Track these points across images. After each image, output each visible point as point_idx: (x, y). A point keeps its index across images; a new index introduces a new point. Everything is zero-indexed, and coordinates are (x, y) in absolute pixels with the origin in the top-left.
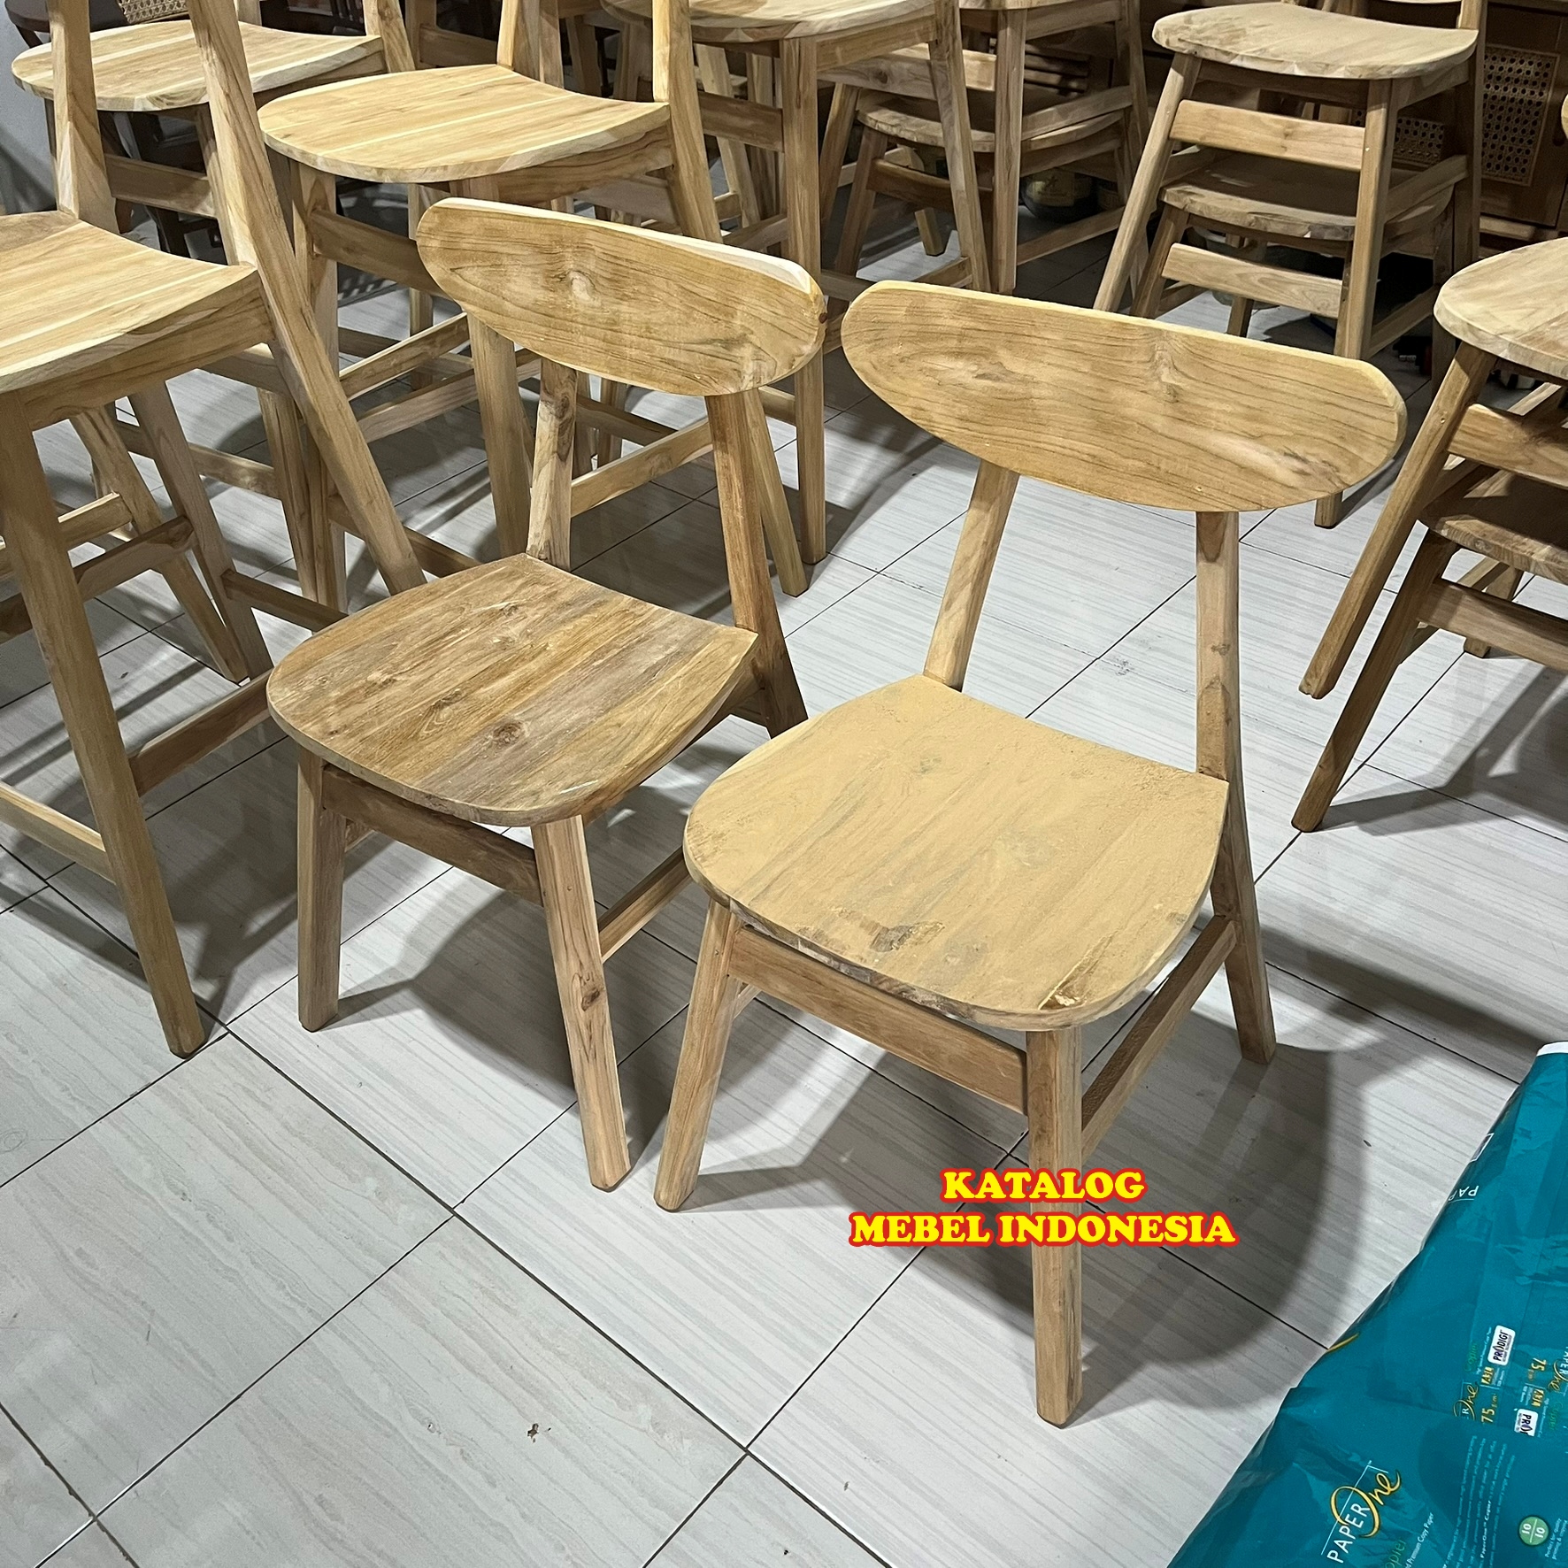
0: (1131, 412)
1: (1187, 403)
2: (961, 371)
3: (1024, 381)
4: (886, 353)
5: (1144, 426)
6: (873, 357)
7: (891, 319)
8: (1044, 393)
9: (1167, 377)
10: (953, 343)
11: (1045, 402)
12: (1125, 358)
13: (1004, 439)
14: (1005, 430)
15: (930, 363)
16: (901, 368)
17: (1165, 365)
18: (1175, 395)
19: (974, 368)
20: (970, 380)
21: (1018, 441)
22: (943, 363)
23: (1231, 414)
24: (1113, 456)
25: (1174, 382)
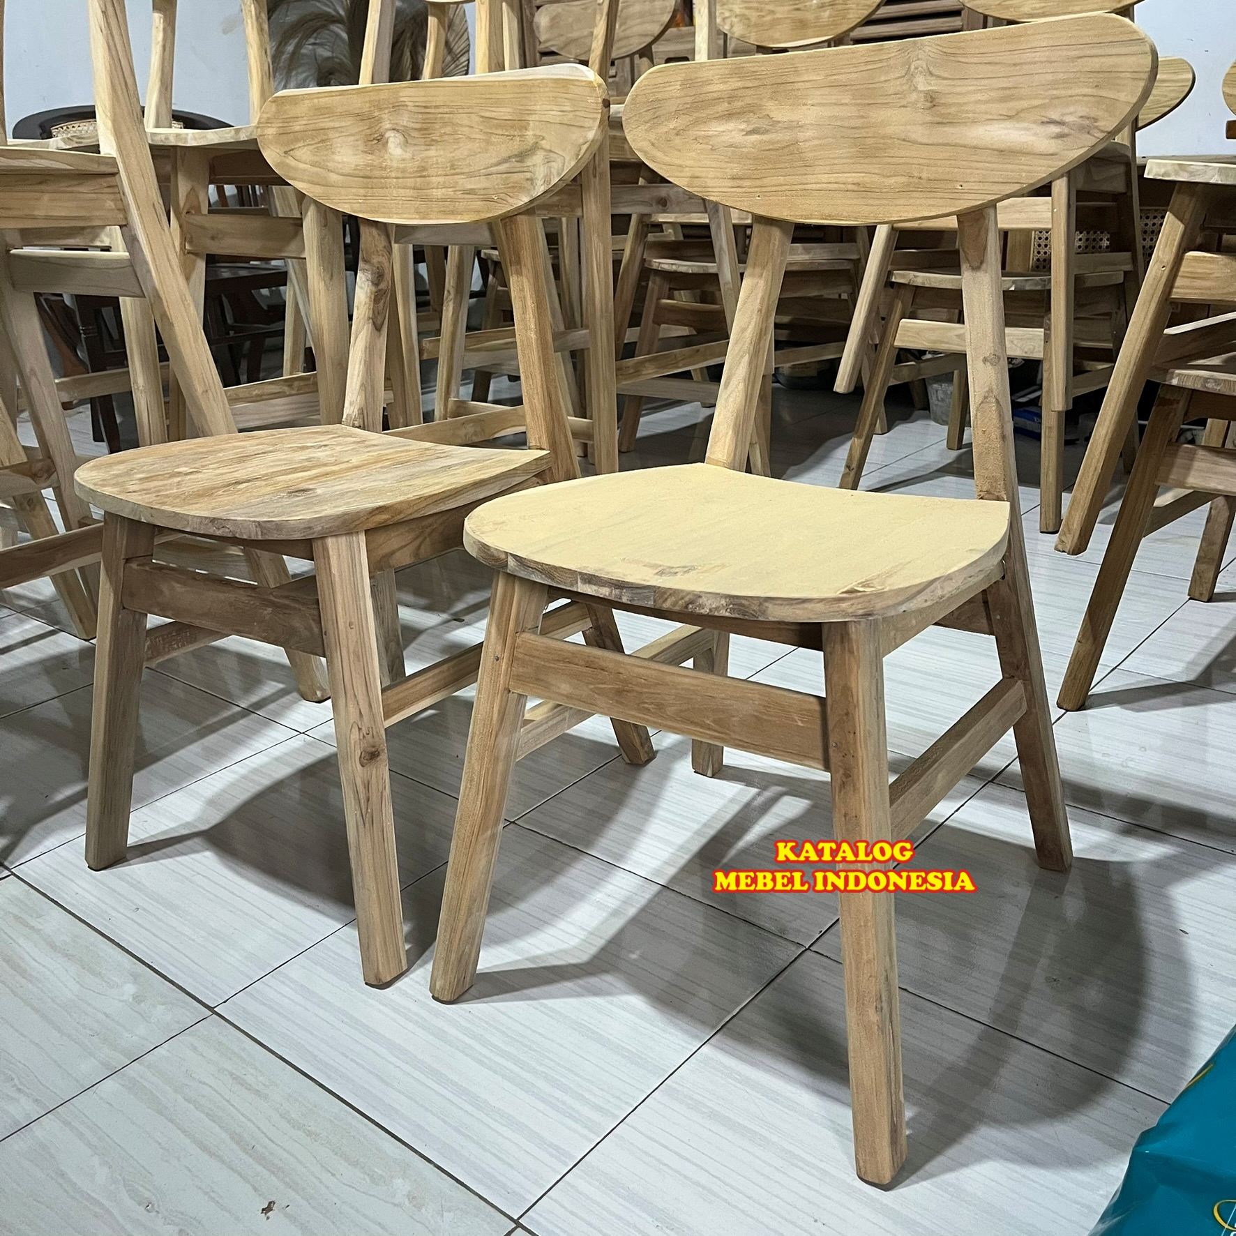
0: (890, 130)
1: (944, 104)
2: (730, 132)
3: (791, 127)
4: (662, 130)
5: (904, 140)
6: (652, 137)
7: (666, 96)
8: (809, 134)
9: (922, 84)
10: (724, 106)
11: (811, 143)
12: (883, 79)
13: (774, 189)
14: (774, 180)
15: (701, 131)
16: (678, 141)
17: (921, 72)
18: (932, 100)
19: (743, 126)
20: (738, 138)
21: (787, 187)
22: (716, 128)
23: (987, 102)
24: (876, 178)
25: (930, 88)
